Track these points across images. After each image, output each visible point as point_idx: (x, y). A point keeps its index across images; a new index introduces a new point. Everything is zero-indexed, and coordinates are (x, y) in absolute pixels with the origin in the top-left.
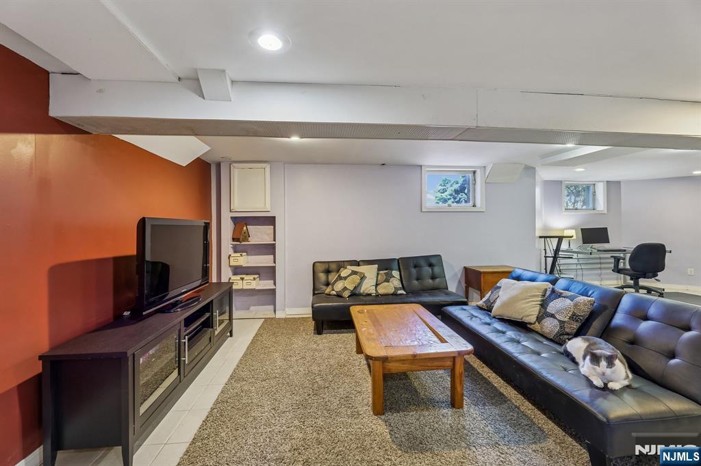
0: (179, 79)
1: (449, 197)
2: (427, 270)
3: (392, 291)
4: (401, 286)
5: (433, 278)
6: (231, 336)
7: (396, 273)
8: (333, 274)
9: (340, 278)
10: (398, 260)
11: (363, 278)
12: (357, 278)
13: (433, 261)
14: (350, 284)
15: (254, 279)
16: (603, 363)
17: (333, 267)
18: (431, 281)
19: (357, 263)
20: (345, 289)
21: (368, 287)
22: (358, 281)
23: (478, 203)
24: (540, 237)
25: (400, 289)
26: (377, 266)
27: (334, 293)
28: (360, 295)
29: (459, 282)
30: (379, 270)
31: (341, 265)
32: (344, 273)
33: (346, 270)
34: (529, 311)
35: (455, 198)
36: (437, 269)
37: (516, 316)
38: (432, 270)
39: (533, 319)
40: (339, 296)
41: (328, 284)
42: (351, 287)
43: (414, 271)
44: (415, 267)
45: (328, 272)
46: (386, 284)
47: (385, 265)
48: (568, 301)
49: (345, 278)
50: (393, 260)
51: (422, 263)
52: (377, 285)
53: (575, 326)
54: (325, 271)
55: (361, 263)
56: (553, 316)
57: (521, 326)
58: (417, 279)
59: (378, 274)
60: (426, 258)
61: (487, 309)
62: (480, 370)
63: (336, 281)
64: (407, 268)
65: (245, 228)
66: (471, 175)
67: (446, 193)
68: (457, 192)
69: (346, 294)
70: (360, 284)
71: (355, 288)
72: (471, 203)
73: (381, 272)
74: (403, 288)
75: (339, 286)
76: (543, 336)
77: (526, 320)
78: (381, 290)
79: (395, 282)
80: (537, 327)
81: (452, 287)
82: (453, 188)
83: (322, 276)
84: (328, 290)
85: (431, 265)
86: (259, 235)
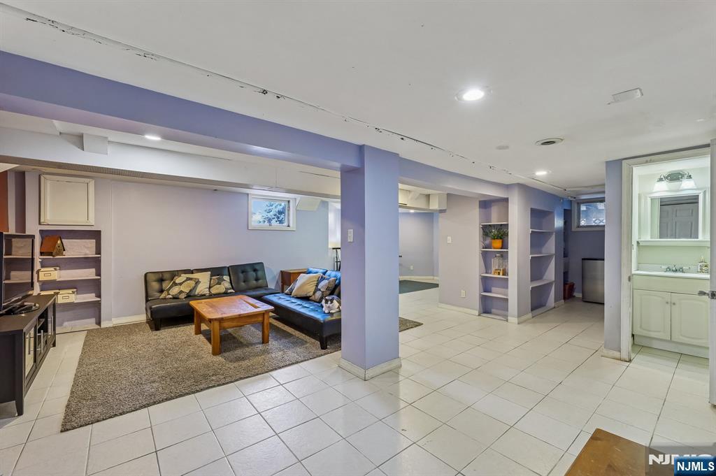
0: (60, 133)
1: (273, 217)
2: (252, 274)
3: (223, 291)
4: (230, 287)
5: (257, 279)
6: (54, 345)
7: (226, 278)
8: (167, 282)
9: (175, 284)
10: (228, 268)
11: (197, 282)
12: (192, 283)
13: (257, 267)
14: (186, 288)
15: (73, 292)
16: (329, 302)
17: (167, 276)
18: (254, 282)
19: (191, 272)
20: (181, 292)
21: (202, 288)
22: (193, 285)
23: (291, 225)
24: (334, 249)
25: (230, 289)
26: (210, 273)
27: (171, 296)
28: (195, 296)
29: (277, 282)
30: (212, 276)
31: (174, 274)
32: (178, 280)
33: (181, 278)
34: (309, 290)
35: (278, 218)
36: (260, 273)
37: (303, 294)
38: (256, 274)
39: (311, 293)
40: (175, 298)
41: (162, 291)
42: (187, 290)
43: (241, 275)
44: (243, 272)
45: (161, 280)
46: (218, 286)
47: (216, 272)
48: (327, 281)
49: (181, 284)
50: (225, 267)
51: (249, 269)
52: (210, 288)
53: (328, 292)
54: (158, 280)
55: (194, 272)
56: (320, 290)
57: (306, 299)
58: (244, 282)
59: (211, 279)
60: (252, 265)
61: (289, 294)
62: (283, 328)
63: (170, 288)
64: (236, 274)
65: (59, 242)
66: (287, 203)
67: (271, 213)
68: (280, 213)
69: (182, 296)
70: (195, 288)
71: (191, 291)
72: (286, 224)
73: (213, 278)
74: (233, 288)
75: (175, 291)
76: (315, 301)
77: (308, 295)
78: (214, 291)
79: (227, 285)
80: (313, 298)
81: (272, 286)
82: (277, 210)
83: (155, 285)
84: (163, 296)
85: (255, 270)
86: (75, 248)
